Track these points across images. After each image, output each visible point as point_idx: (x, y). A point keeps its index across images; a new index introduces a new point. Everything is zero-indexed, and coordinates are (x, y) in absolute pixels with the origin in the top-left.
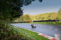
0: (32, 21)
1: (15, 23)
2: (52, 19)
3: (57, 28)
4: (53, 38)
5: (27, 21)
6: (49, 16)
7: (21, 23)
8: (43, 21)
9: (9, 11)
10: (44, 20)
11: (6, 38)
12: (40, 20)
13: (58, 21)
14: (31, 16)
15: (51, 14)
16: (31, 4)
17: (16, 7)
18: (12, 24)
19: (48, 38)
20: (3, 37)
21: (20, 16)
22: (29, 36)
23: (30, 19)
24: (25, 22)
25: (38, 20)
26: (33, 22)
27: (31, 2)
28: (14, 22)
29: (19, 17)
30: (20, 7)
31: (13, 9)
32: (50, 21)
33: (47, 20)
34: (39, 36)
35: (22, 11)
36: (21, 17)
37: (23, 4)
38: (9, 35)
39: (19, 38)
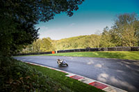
0: (56, 51)
1: (24, 54)
2: (92, 47)
3: (100, 63)
4: (93, 81)
5: (47, 51)
7: (34, 54)
8: (76, 51)
10: (78, 48)
14: (53, 41)
15: (90, 37)
16: (53, 18)
17: (24, 24)
19: (85, 82)
21: (33, 41)
24: (42, 53)
26: (58, 52)
28: (21, 53)
29: (31, 43)
30: (32, 25)
32: (87, 50)
33: (83, 48)
34: (69, 79)
36: (34, 43)
37: (38, 18)
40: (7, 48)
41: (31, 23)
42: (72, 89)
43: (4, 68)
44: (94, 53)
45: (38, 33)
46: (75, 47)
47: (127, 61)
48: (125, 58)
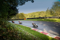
0: (26, 18)
2: (42, 17)
3: (45, 24)
5: (22, 18)
6: (39, 14)
7: (17, 20)
9: (6, 10)
11: (4, 33)
12: (33, 17)
13: (46, 18)
14: (25, 14)
15: (41, 13)
16: (25, 4)
17: (12, 7)
18: (9, 21)
19: (39, 32)
20: (2, 32)
22: (23, 31)
23: (24, 17)
24: (20, 20)
25: (31, 18)
26: (27, 19)
27: (24, 2)
29: (15, 15)
30: (16, 7)
31: (10, 8)
32: (40, 18)
33: (38, 17)
35: (18, 10)
36: (17, 15)
37: (18, 4)
38: (7, 30)
39: (15, 32)
40: (6, 17)
41: (15, 6)
42: (33, 34)
43: (5, 25)
44: (42, 19)
45: (18, 11)
46: (34, 17)
47: (57, 23)
48: (56, 21)
